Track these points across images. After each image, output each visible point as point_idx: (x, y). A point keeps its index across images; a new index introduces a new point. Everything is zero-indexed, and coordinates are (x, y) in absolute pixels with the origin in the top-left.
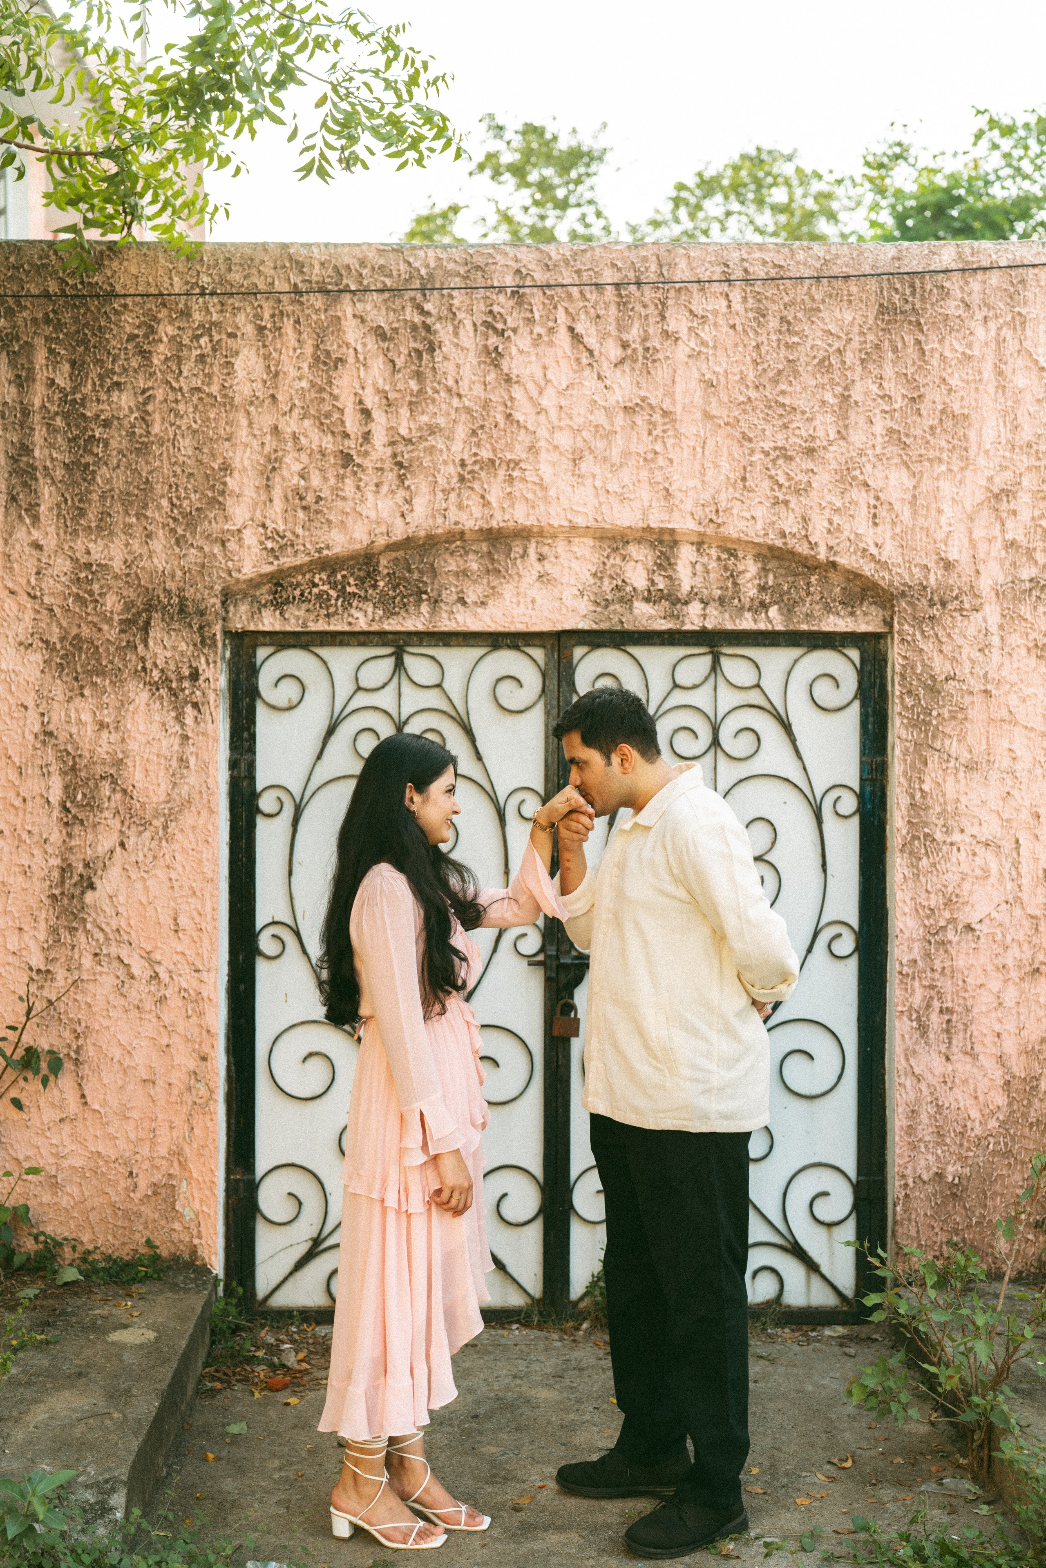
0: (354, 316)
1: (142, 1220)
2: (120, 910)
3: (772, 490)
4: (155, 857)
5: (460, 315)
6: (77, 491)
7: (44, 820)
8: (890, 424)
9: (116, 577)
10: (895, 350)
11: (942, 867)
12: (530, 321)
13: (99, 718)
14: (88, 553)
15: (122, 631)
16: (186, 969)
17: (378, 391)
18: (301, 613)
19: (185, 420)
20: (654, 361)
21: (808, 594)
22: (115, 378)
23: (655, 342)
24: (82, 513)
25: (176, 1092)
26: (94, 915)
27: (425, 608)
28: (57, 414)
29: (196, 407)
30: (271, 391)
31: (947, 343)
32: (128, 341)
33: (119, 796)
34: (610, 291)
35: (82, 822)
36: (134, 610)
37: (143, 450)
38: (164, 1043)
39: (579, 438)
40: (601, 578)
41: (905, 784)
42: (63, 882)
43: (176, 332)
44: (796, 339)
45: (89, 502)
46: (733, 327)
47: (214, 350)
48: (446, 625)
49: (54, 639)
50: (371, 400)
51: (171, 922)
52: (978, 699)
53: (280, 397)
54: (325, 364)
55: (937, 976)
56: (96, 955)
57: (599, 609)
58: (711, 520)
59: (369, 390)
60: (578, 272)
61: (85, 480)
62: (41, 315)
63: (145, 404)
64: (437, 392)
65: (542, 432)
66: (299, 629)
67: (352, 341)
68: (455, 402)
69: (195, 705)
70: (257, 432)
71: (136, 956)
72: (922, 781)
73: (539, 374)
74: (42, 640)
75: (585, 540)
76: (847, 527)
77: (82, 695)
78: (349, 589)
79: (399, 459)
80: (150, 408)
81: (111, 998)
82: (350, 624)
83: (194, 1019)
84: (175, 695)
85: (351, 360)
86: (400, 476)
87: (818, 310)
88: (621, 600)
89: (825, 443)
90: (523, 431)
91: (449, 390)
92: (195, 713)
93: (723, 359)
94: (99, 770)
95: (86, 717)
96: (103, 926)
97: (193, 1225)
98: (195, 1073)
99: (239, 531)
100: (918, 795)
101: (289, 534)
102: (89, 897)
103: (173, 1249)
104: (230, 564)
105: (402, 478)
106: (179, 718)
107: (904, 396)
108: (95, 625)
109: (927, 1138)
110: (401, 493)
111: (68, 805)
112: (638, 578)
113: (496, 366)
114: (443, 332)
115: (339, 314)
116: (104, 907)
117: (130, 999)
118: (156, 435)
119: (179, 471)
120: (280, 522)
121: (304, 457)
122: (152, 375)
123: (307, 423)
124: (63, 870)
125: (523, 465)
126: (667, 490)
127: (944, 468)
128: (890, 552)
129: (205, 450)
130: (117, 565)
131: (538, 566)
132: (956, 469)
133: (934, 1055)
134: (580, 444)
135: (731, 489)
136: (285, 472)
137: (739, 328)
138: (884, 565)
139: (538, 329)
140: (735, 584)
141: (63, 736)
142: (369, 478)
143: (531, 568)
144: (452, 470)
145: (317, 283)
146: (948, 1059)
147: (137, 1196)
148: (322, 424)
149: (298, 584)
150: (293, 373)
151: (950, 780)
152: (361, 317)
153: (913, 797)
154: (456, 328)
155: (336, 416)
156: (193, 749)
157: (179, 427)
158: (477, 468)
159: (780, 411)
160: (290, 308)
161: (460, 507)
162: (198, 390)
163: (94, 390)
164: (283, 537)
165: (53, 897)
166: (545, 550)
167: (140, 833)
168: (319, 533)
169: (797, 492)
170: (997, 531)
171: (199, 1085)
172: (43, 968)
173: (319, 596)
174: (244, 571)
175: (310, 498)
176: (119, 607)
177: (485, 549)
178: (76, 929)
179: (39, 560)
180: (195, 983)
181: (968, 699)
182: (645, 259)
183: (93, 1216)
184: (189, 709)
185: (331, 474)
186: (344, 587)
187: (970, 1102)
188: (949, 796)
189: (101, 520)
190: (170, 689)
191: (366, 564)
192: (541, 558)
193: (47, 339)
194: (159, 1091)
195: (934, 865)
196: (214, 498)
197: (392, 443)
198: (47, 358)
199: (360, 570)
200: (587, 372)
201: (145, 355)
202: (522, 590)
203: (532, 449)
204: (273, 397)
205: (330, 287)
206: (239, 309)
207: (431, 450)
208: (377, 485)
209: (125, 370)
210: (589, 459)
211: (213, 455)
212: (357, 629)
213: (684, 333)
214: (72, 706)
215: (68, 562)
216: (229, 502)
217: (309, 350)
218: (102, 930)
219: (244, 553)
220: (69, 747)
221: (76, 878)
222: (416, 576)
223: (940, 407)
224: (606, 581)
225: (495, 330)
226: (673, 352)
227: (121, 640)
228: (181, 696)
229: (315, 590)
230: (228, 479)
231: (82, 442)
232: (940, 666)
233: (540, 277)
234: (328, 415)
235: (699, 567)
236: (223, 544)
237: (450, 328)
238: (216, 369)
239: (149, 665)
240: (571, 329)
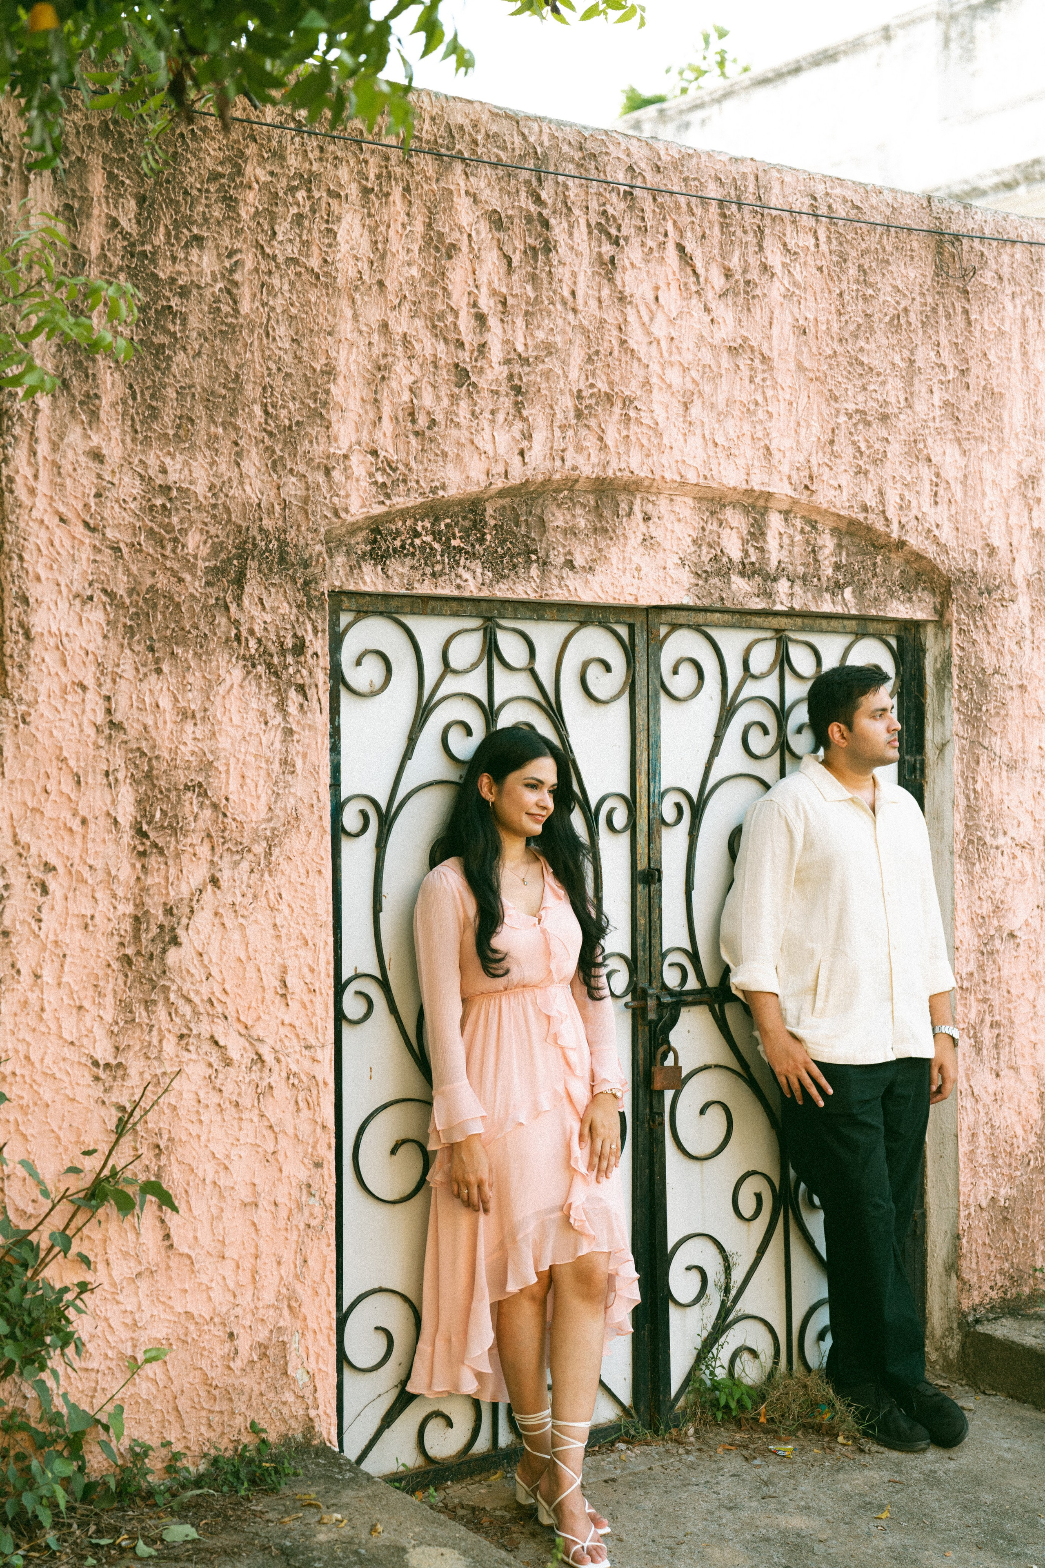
0: (467, 192)
1: (245, 1398)
2: (214, 971)
3: (855, 457)
4: (255, 897)
5: (577, 212)
6: (149, 383)
7: (111, 848)
8: (947, 396)
9: (199, 508)
10: (948, 316)
11: (991, 872)
12: (643, 230)
13: (183, 704)
14: (164, 471)
15: (209, 584)
16: (294, 1045)
17: (494, 293)
18: (405, 570)
19: (280, 300)
20: (754, 297)
21: (875, 575)
22: (195, 230)
23: (754, 275)
24: (154, 414)
25: (283, 1213)
26: (179, 981)
27: (534, 571)
28: (120, 269)
29: (292, 284)
30: (378, 276)
31: (986, 314)
32: (209, 180)
33: (208, 813)
34: (714, 208)
35: (161, 851)
36: (223, 556)
37: (229, 334)
38: (270, 1148)
39: (688, 379)
40: (700, 546)
41: (962, 784)
42: (137, 938)
43: (269, 179)
44: (870, 291)
45: (164, 399)
46: (820, 269)
47: (314, 211)
48: (558, 595)
49: (121, 591)
50: (486, 303)
51: (277, 984)
52: (1016, 693)
53: (387, 283)
54: (437, 249)
55: (988, 988)
56: (182, 1037)
57: (701, 582)
58: (806, 487)
59: (484, 290)
60: (686, 180)
61: (157, 368)
62: (96, 123)
63: (232, 271)
64: (552, 303)
65: (655, 367)
66: (403, 591)
67: (465, 224)
68: (571, 316)
69: (301, 689)
70: (364, 329)
71: (235, 1035)
72: (975, 781)
73: (650, 297)
74: (105, 591)
75: (686, 499)
76: (914, 504)
77: (159, 671)
78: (455, 543)
79: (516, 381)
80: (237, 277)
81: (202, 1095)
82: (459, 587)
83: (305, 1113)
84: (276, 674)
85: (465, 249)
86: (516, 403)
87: (887, 262)
88: (718, 573)
89: (896, 410)
90: (636, 362)
91: (564, 303)
92: (301, 699)
93: (811, 303)
94: (181, 777)
95: (165, 702)
96: (192, 996)
97: (307, 1393)
98: (309, 1186)
99: (346, 457)
100: (972, 796)
101: (401, 466)
102: (173, 956)
103: (283, 1429)
104: (336, 500)
105: (518, 406)
106: (281, 706)
107: (956, 367)
108: (174, 573)
109: (985, 1162)
110: (518, 425)
111: (145, 827)
112: (733, 549)
113: (609, 280)
114: (559, 229)
115: (452, 187)
116: (193, 971)
117: (226, 1094)
118: (247, 316)
119: (274, 367)
120: (391, 450)
121: (416, 368)
122: (240, 231)
123: (419, 323)
124: (137, 919)
125: (636, 403)
126: (768, 449)
127: (985, 448)
128: (946, 535)
129: (305, 345)
130: (201, 489)
131: (643, 527)
132: (995, 450)
133: (987, 1072)
134: (690, 386)
135: (820, 454)
136: (394, 384)
137: (826, 271)
138: (944, 548)
139: (650, 243)
140: (816, 560)
141: (133, 730)
142: (485, 402)
143: (635, 529)
144: (567, 402)
145: (428, 142)
146: (998, 1075)
147: (237, 1365)
148: (434, 326)
149: (398, 533)
150: (402, 256)
151: (996, 779)
152: (475, 196)
153: (969, 799)
154: (571, 226)
155: (450, 318)
156: (300, 748)
157: (273, 309)
158: (593, 401)
159: (859, 370)
160: (398, 170)
161: (579, 449)
162: (294, 261)
163: (168, 242)
164: (394, 470)
165: (127, 961)
166: (649, 508)
167: (236, 864)
168: (433, 466)
169: (875, 462)
170: (1026, 519)
171: (312, 1201)
172: (114, 1062)
173: (422, 549)
174: (353, 510)
175: (422, 421)
176: (204, 551)
177: (592, 503)
178: (154, 1002)
179: (99, 476)
180: (307, 1064)
181: (1009, 693)
182: (744, 176)
183: (183, 1403)
184: (293, 694)
185: (444, 391)
186: (448, 539)
187: (1015, 1118)
188: (996, 797)
189: (179, 427)
190: (269, 666)
191: (471, 511)
192: (647, 518)
193: (106, 158)
194: (263, 1216)
195: (984, 870)
196: (315, 409)
197: (508, 362)
198: (107, 187)
199: (464, 518)
200: (695, 300)
201: (230, 203)
202: (627, 555)
203: (646, 383)
204: (381, 284)
205: (443, 151)
206: (341, 160)
207: (547, 375)
208: (493, 413)
209: (206, 220)
210: (698, 403)
211: (313, 353)
212: (467, 594)
213: (778, 269)
214: (145, 686)
215: (138, 483)
216: (334, 416)
217: (419, 227)
218: (189, 1001)
219: (351, 486)
220: (144, 745)
221: (154, 930)
222: (523, 530)
223: (983, 383)
224: (705, 549)
225: (609, 235)
226: (769, 289)
227: (207, 597)
228: (284, 677)
229: (417, 542)
230: (332, 386)
231: (152, 313)
232: (989, 660)
233: (652, 179)
234: (442, 317)
235: (786, 540)
236: (328, 471)
237: (565, 225)
238: (316, 234)
239: (244, 630)
240: (681, 248)
